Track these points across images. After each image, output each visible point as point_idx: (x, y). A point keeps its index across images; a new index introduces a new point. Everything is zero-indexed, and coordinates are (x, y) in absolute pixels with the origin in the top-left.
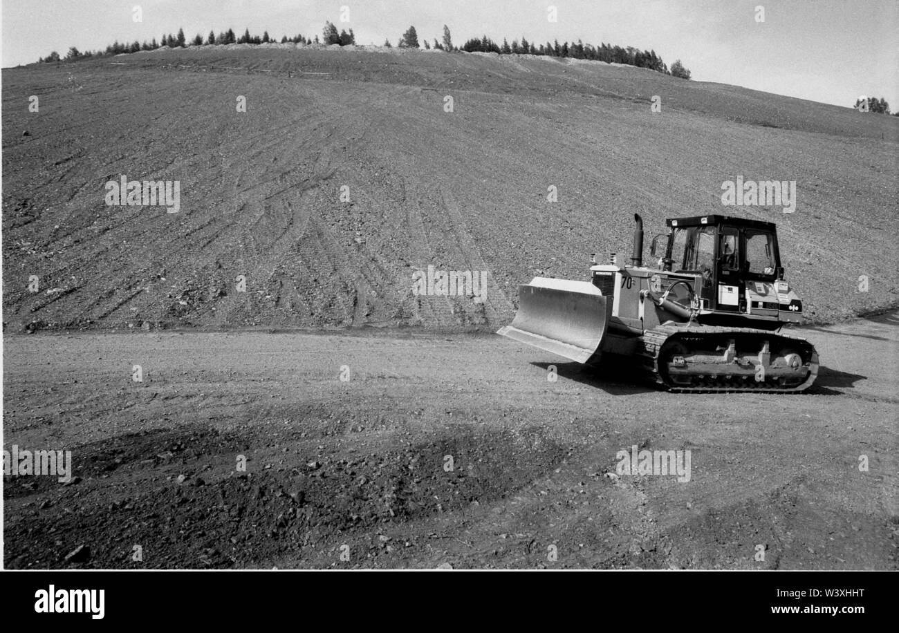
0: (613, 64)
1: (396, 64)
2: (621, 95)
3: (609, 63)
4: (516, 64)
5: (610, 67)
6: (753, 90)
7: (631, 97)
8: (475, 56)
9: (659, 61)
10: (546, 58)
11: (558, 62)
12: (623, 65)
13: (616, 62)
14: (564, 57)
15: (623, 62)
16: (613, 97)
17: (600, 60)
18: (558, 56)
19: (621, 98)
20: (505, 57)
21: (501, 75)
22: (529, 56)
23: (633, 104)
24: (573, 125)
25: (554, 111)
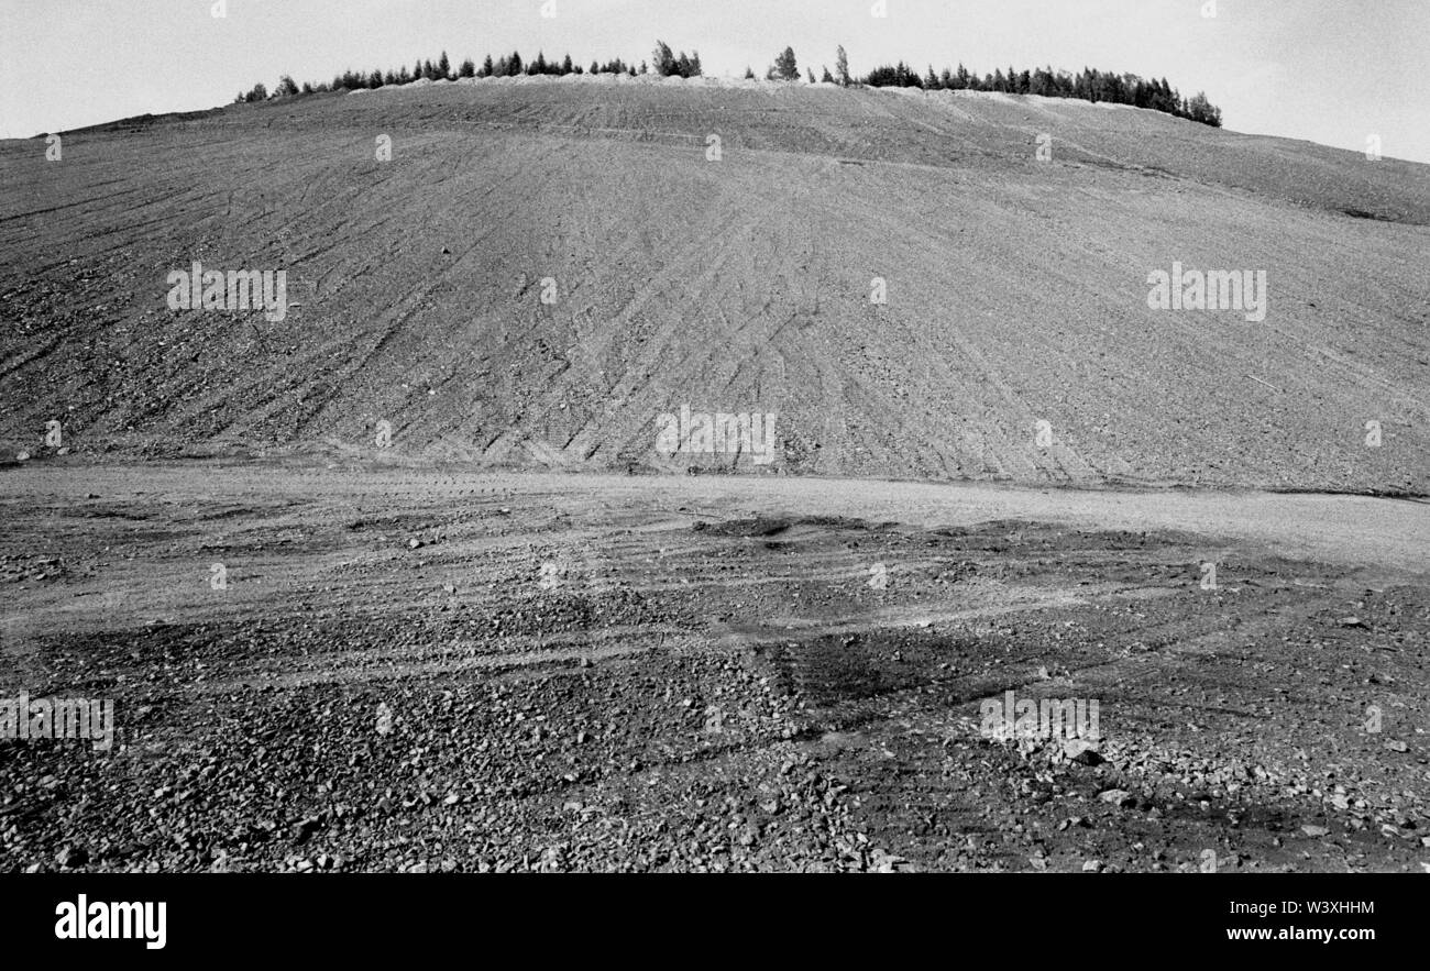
0: (1100, 104)
1: (775, 110)
2: (1120, 162)
3: (1093, 102)
4: (951, 107)
5: (1096, 110)
6: (1328, 148)
7: (1136, 166)
8: (887, 94)
9: (1175, 97)
10: (996, 96)
11: (1015, 102)
12: (1116, 104)
13: (1105, 100)
14: (1022, 93)
15: (1116, 100)
16: (1110, 165)
17: (1081, 98)
18: (1014, 91)
19: (1121, 167)
20: (933, 94)
21: (935, 129)
22: (969, 93)
23: (1142, 178)
24: (1068, 222)
25: (1034, 198)
